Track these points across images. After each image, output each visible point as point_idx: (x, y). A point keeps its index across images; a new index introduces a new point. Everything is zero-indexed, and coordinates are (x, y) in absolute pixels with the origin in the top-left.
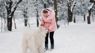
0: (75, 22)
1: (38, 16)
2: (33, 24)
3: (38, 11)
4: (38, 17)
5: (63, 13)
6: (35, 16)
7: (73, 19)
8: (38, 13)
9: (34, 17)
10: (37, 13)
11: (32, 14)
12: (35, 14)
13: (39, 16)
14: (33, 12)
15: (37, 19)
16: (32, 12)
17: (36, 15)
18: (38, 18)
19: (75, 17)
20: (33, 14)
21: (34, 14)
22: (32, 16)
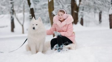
0: (82, 23)
1: (13, 12)
2: (4, 27)
3: (13, 2)
4: (14, 14)
6: (8, 12)
7: (79, 20)
8: (13, 7)
9: (5, 14)
10: (11, 5)
11: (2, 8)
12: (8, 8)
13: (16, 12)
14: (4, 5)
15: (12, 17)
16: (2, 5)
17: (9, 10)
18: (14, 16)
19: (82, 16)
20: (4, 7)
21: (6, 9)
22: (2, 12)
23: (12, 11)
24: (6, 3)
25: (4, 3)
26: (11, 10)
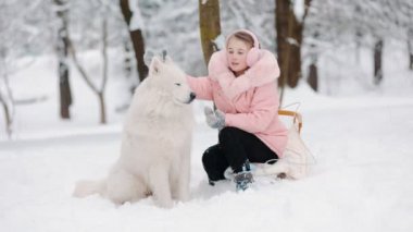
1: (66, 46)
2: (33, 101)
3: (67, 11)
4: (70, 56)
5: (247, 21)
6: (49, 48)
8: (64, 28)
9: (37, 53)
10: (58, 23)
11: (26, 34)
12: (48, 34)
13: (76, 47)
14: (34, 22)
15: (61, 65)
16: (27, 21)
18: (69, 61)
20: (34, 30)
21: (40, 35)
22: (27, 46)
23: (62, 44)
24: (40, 15)
25: (35, 13)
26: (59, 38)
